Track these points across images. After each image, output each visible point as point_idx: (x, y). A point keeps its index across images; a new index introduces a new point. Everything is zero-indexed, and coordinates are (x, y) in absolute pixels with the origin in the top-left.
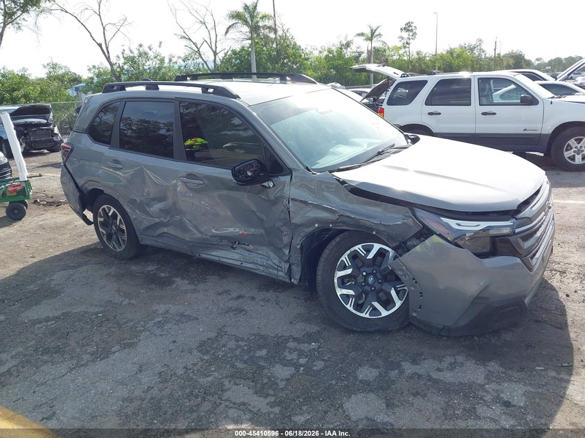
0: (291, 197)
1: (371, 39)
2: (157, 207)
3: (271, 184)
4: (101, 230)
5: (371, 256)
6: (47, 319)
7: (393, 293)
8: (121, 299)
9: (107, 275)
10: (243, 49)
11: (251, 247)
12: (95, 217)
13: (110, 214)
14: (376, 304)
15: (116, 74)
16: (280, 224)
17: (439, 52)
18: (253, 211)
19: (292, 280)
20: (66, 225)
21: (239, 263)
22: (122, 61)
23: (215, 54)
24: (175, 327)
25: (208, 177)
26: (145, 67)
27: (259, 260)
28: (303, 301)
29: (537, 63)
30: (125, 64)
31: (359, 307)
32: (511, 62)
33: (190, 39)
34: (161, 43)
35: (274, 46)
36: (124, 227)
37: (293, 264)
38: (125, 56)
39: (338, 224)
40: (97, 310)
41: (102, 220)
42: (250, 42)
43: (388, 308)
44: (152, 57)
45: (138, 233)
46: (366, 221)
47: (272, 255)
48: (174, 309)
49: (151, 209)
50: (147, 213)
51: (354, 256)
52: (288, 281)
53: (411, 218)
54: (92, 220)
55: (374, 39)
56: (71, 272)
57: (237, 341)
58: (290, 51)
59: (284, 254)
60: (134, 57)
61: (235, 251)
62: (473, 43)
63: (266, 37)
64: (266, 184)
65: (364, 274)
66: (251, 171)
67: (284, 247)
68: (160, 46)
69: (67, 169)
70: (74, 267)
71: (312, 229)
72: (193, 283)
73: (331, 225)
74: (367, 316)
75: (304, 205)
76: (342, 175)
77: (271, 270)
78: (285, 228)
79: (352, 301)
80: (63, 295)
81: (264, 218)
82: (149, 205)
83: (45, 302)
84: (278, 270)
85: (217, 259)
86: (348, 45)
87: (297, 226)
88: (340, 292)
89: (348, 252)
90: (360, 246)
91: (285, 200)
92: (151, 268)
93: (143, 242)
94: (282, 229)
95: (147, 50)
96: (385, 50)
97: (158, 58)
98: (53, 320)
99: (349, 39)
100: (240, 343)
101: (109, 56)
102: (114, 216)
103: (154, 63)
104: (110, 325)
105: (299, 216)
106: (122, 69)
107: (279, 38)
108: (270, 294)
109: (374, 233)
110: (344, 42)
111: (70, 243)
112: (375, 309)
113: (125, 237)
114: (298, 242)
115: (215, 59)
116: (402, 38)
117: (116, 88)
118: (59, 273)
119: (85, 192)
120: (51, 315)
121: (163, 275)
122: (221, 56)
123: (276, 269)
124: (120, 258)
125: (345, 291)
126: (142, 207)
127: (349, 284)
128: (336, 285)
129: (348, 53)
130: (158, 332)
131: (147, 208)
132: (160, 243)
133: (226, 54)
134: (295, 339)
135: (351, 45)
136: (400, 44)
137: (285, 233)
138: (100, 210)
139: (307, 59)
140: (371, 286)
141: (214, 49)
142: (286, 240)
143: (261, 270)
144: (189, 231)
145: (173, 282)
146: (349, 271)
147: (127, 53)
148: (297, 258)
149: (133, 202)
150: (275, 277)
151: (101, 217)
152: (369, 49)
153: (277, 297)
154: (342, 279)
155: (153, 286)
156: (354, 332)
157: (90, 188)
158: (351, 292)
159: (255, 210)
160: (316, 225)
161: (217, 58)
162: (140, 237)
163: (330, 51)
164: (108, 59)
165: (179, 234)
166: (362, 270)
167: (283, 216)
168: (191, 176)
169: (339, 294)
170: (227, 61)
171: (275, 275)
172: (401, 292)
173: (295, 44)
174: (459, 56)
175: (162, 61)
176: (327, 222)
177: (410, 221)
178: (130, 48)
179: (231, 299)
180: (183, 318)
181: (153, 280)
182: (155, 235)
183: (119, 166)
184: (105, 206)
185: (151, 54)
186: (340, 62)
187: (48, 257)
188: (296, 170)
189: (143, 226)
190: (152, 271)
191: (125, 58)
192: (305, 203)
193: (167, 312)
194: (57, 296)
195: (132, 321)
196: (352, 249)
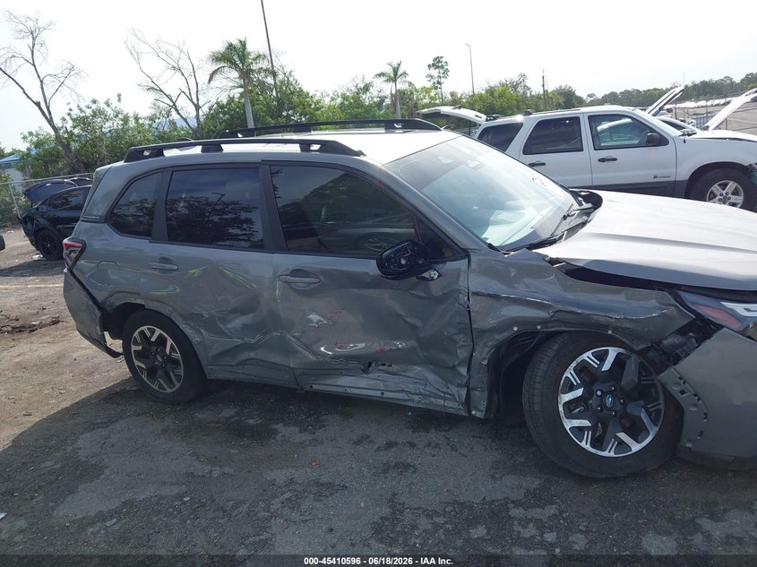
0: (473, 289)
1: (394, 80)
2: (238, 322)
3: (434, 274)
4: (137, 363)
5: (607, 366)
6: (102, 517)
7: (644, 416)
8: (207, 469)
9: (165, 431)
10: (231, 100)
11: (395, 368)
12: (126, 347)
13: (153, 339)
14: (623, 436)
15: (63, 141)
16: (452, 331)
17: (476, 92)
18: (401, 315)
19: (473, 412)
20: (59, 358)
21: (378, 394)
22: (69, 125)
23: (197, 107)
24: (318, 505)
25: (325, 273)
26: (103, 130)
27: (411, 386)
28: (490, 440)
29: (589, 100)
30: (74, 127)
31: (598, 442)
32: (561, 100)
33: (161, 91)
34: (119, 95)
35: (274, 93)
36: (177, 355)
37: (474, 389)
38: (75, 117)
39: (550, 325)
40: (176, 490)
41: (140, 348)
42: (241, 90)
43: (639, 438)
44: (112, 116)
45: (204, 363)
46: (601, 317)
47: (431, 377)
48: (301, 475)
49: (229, 326)
50: (222, 333)
51: (583, 369)
52: (464, 413)
53: (675, 306)
54: (120, 350)
55: (399, 80)
56: (103, 432)
57: (429, 516)
58: (295, 99)
59: (460, 374)
60: (87, 117)
61: (370, 375)
62: (516, 78)
63: (262, 84)
64: (426, 275)
65: (599, 393)
66: (405, 259)
67: (459, 364)
68: (119, 100)
69: (75, 277)
70: (105, 425)
71: (506, 334)
72: (305, 430)
73: (539, 327)
74: (612, 454)
75: (495, 302)
76: (550, 252)
77: (432, 400)
78: (461, 336)
79: (588, 435)
80: (107, 472)
81: (419, 324)
82: (224, 321)
83: (82, 487)
84: (445, 399)
85: (341, 390)
86: (366, 88)
87: (483, 332)
88: (569, 424)
89: (574, 364)
90: (589, 354)
91: (461, 296)
92: (228, 412)
93: (212, 376)
94: (455, 337)
95: (103, 106)
96: (412, 93)
97: (120, 116)
98: (112, 517)
99: (367, 81)
100: (436, 519)
101: (51, 118)
102: (162, 341)
103: (115, 124)
104: (211, 514)
105: (488, 317)
106: (71, 134)
107: (278, 83)
108: (434, 435)
109: (610, 332)
110: (361, 85)
111: (79, 386)
112: (621, 443)
113: (181, 371)
114: (484, 355)
115: (198, 115)
116: (431, 77)
117: (146, 153)
118: (83, 436)
119: (108, 309)
120: (105, 510)
121: (251, 422)
122: (205, 109)
123: (440, 397)
124: (173, 402)
125: (577, 423)
126: (212, 325)
127: (577, 410)
128: (562, 415)
129: (366, 99)
130: (295, 516)
131: (221, 326)
132: (242, 374)
133: (210, 109)
134: (517, 504)
135: (371, 90)
136: (429, 85)
137: (461, 343)
138: (136, 334)
139: (318, 109)
140: (610, 409)
141: (195, 102)
142: (462, 354)
143: (416, 401)
144: (298, 352)
145: (275, 432)
146: (579, 392)
147: (76, 113)
148: (481, 378)
149: (195, 318)
150: (442, 410)
151: (136, 343)
152: (394, 92)
153: (448, 439)
154: (569, 405)
155: (246, 441)
156: (596, 480)
157: (117, 304)
158: (586, 423)
159: (402, 313)
160: (515, 329)
161: (201, 113)
162: (207, 368)
163: (345, 97)
164: (50, 121)
165: (276, 358)
166: (595, 388)
167: (458, 319)
168: (297, 272)
169: (567, 428)
170: (212, 117)
171: (439, 406)
172: (654, 413)
173: (301, 90)
174: (501, 95)
175: (126, 120)
176: (534, 322)
177: (671, 311)
178: (78, 106)
179: (379, 449)
180: (324, 489)
181: (238, 431)
182: (233, 364)
183: (168, 266)
184: (144, 328)
185: (110, 112)
186: (360, 110)
187: (52, 412)
188: (474, 250)
189: (213, 352)
190: (232, 417)
191: (74, 120)
192: (496, 297)
193: (291, 481)
194: (98, 476)
195: (243, 502)
196: (579, 359)
